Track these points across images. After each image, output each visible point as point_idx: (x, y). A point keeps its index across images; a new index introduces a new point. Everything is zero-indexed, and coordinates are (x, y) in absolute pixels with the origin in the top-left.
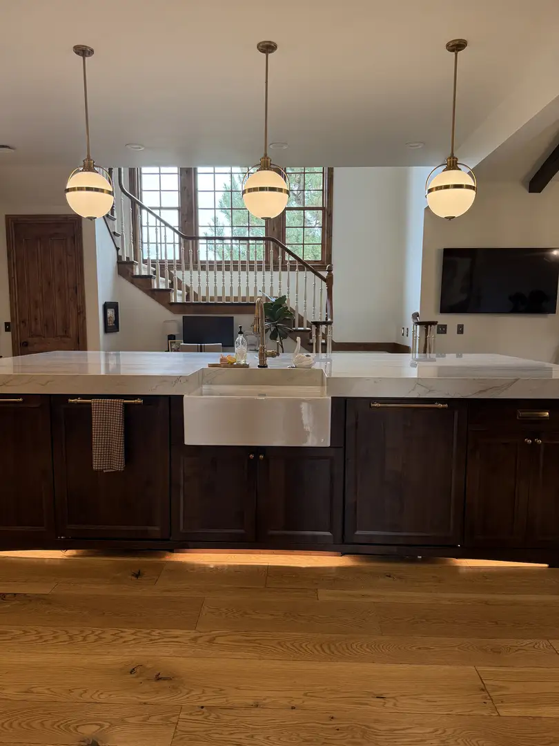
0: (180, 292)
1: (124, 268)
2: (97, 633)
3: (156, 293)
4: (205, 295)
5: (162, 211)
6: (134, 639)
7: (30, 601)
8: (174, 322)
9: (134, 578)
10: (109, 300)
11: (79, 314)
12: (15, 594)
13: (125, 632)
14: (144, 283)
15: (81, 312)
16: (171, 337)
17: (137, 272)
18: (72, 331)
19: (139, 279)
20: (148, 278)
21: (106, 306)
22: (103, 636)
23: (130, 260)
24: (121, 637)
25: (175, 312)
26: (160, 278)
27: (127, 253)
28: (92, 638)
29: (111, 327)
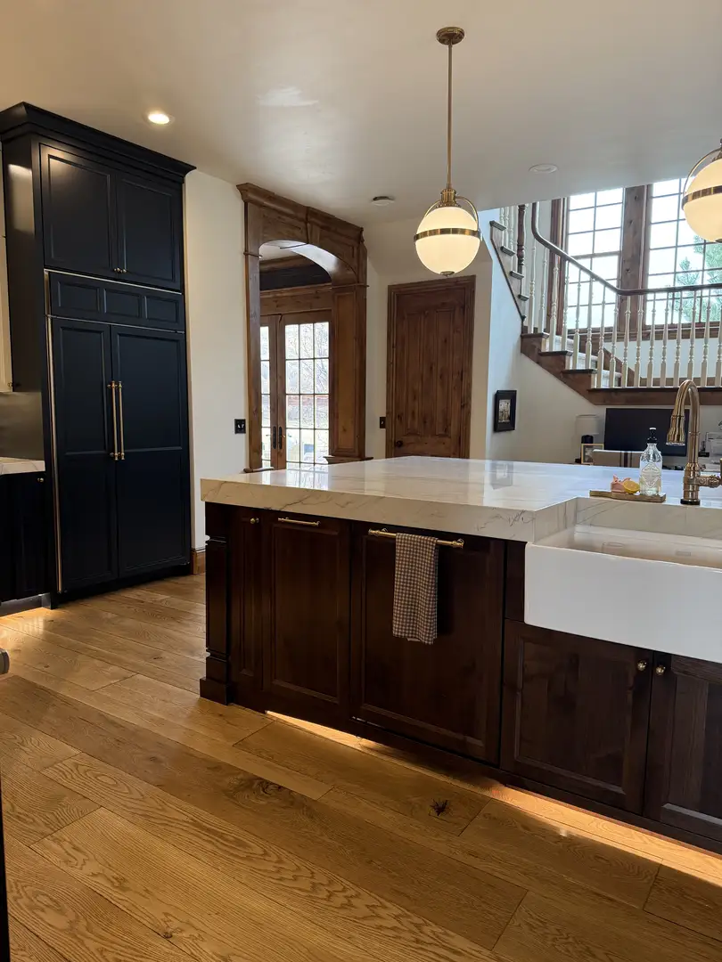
0: (607, 372)
1: (529, 343)
2: (348, 893)
3: (570, 376)
4: (645, 376)
5: (594, 260)
6: (394, 929)
7: (292, 803)
8: (593, 416)
9: (433, 812)
10: (502, 387)
11: (462, 407)
12: (280, 787)
13: (385, 907)
14: (555, 363)
15: (465, 405)
16: (587, 439)
17: (546, 348)
18: (453, 430)
19: (550, 358)
20: (562, 355)
21: (499, 396)
22: (354, 901)
23: (539, 332)
24: (378, 916)
25: (596, 403)
26: (579, 354)
27: (536, 322)
28: (340, 899)
29: (504, 424)
